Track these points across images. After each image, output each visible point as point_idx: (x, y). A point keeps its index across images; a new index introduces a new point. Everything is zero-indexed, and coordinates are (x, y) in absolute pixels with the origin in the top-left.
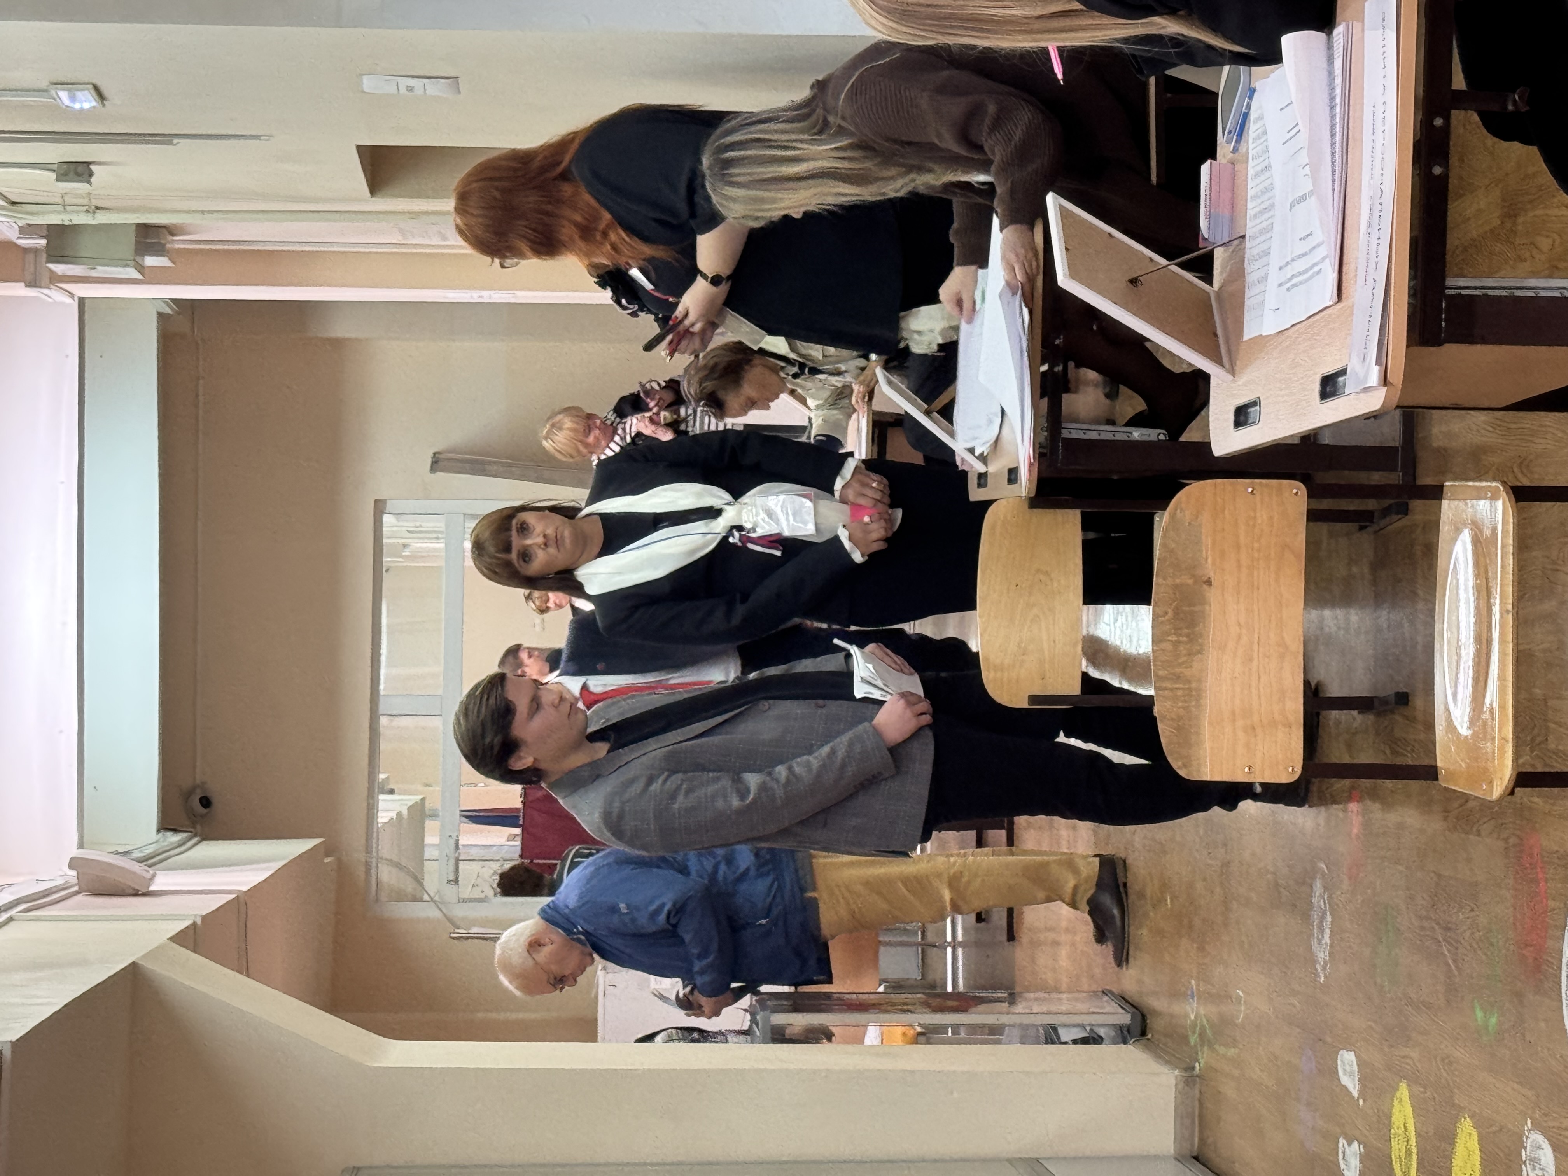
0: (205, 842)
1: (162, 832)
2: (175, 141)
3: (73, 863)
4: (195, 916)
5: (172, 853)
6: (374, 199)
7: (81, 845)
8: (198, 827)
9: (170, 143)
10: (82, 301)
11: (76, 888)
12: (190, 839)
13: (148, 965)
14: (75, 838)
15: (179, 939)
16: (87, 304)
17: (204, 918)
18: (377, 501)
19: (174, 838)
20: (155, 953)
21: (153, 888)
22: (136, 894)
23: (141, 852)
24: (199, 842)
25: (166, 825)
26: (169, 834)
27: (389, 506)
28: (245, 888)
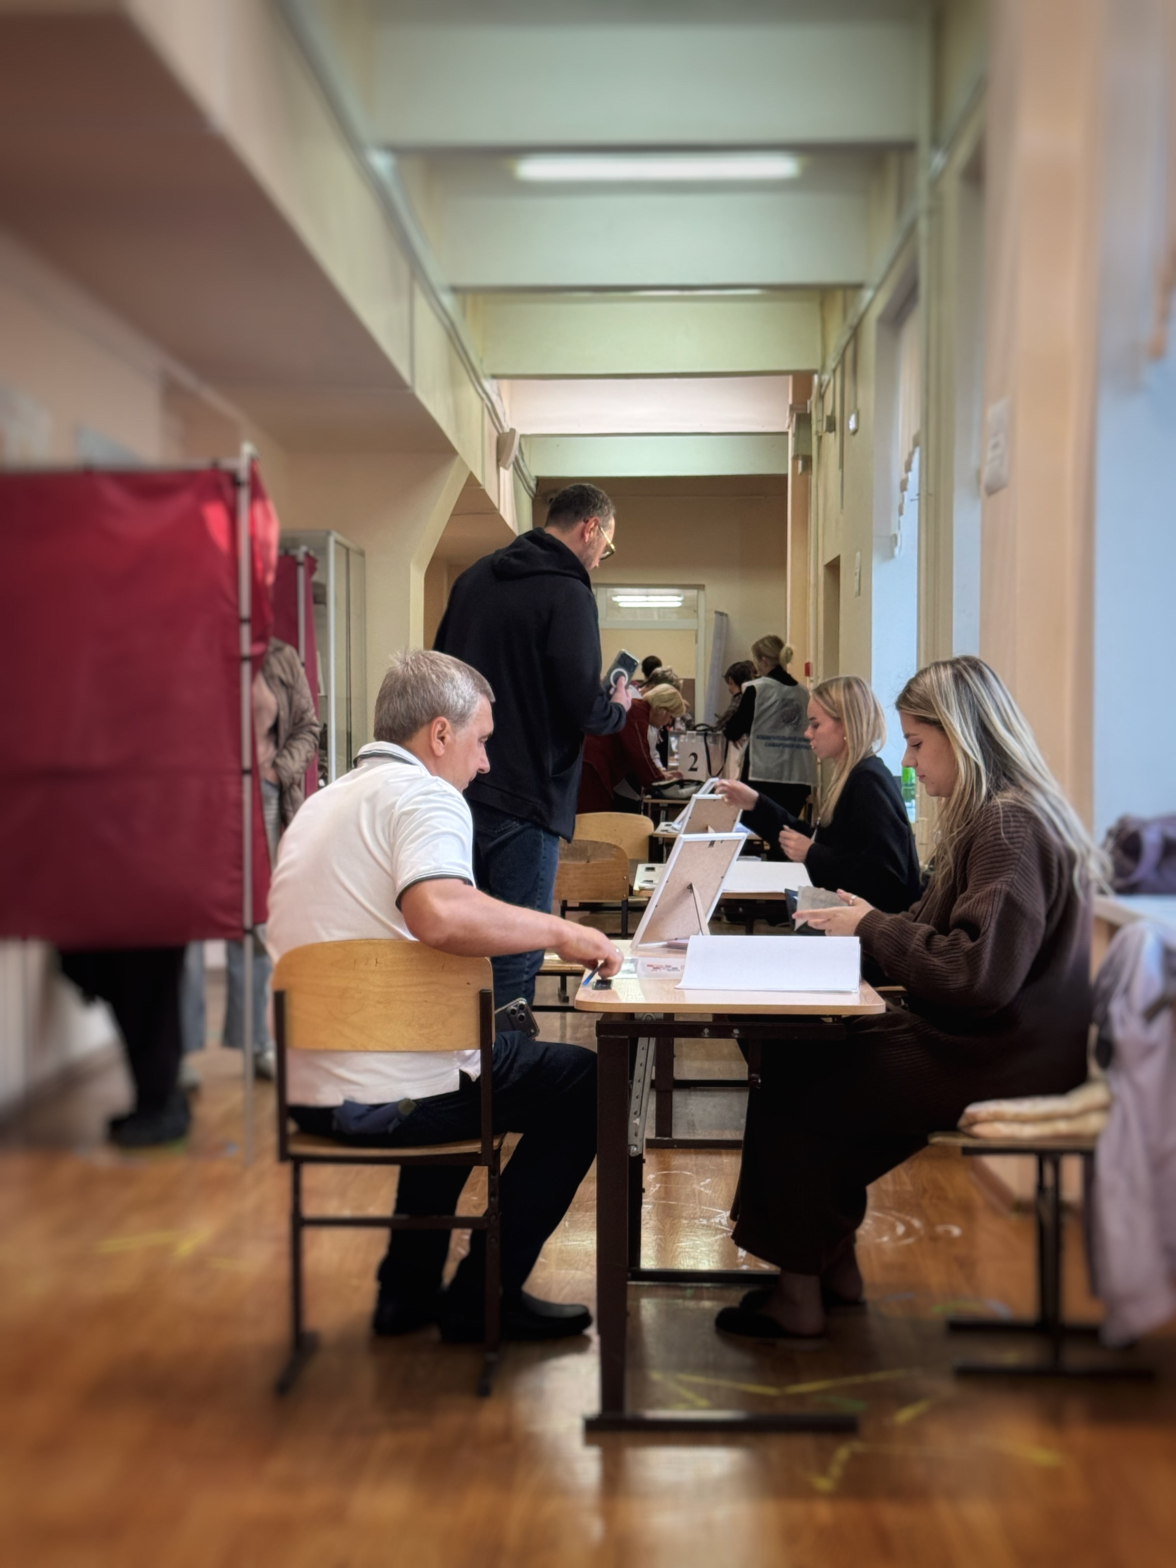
0: (531, 500)
1: (536, 479)
2: (841, 470)
3: (513, 431)
4: (484, 486)
5: (524, 483)
6: (823, 566)
7: (522, 436)
8: (540, 498)
9: (840, 468)
10: (786, 434)
11: (501, 432)
12: (532, 492)
13: (457, 461)
14: (528, 432)
15: (472, 479)
16: (784, 437)
17: (484, 491)
18: (704, 586)
19: (533, 484)
20: (463, 464)
21: (501, 469)
22: (498, 460)
23: (524, 466)
24: (531, 497)
25: (540, 481)
26: (535, 482)
27: (701, 592)
28: (502, 512)
